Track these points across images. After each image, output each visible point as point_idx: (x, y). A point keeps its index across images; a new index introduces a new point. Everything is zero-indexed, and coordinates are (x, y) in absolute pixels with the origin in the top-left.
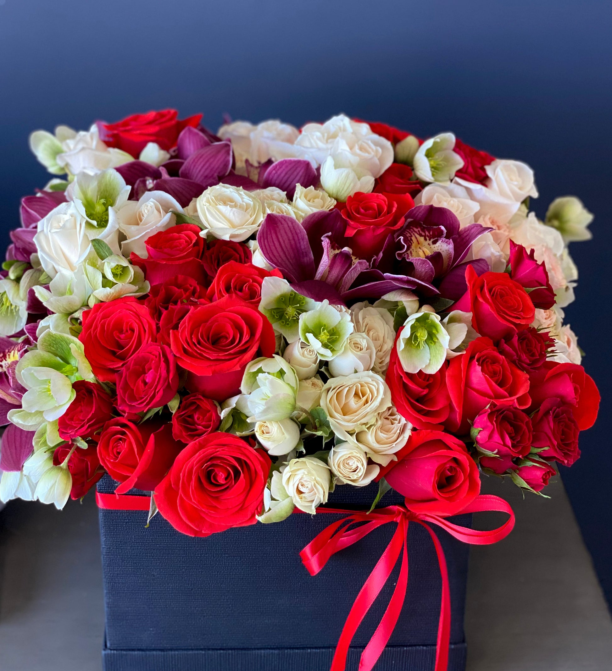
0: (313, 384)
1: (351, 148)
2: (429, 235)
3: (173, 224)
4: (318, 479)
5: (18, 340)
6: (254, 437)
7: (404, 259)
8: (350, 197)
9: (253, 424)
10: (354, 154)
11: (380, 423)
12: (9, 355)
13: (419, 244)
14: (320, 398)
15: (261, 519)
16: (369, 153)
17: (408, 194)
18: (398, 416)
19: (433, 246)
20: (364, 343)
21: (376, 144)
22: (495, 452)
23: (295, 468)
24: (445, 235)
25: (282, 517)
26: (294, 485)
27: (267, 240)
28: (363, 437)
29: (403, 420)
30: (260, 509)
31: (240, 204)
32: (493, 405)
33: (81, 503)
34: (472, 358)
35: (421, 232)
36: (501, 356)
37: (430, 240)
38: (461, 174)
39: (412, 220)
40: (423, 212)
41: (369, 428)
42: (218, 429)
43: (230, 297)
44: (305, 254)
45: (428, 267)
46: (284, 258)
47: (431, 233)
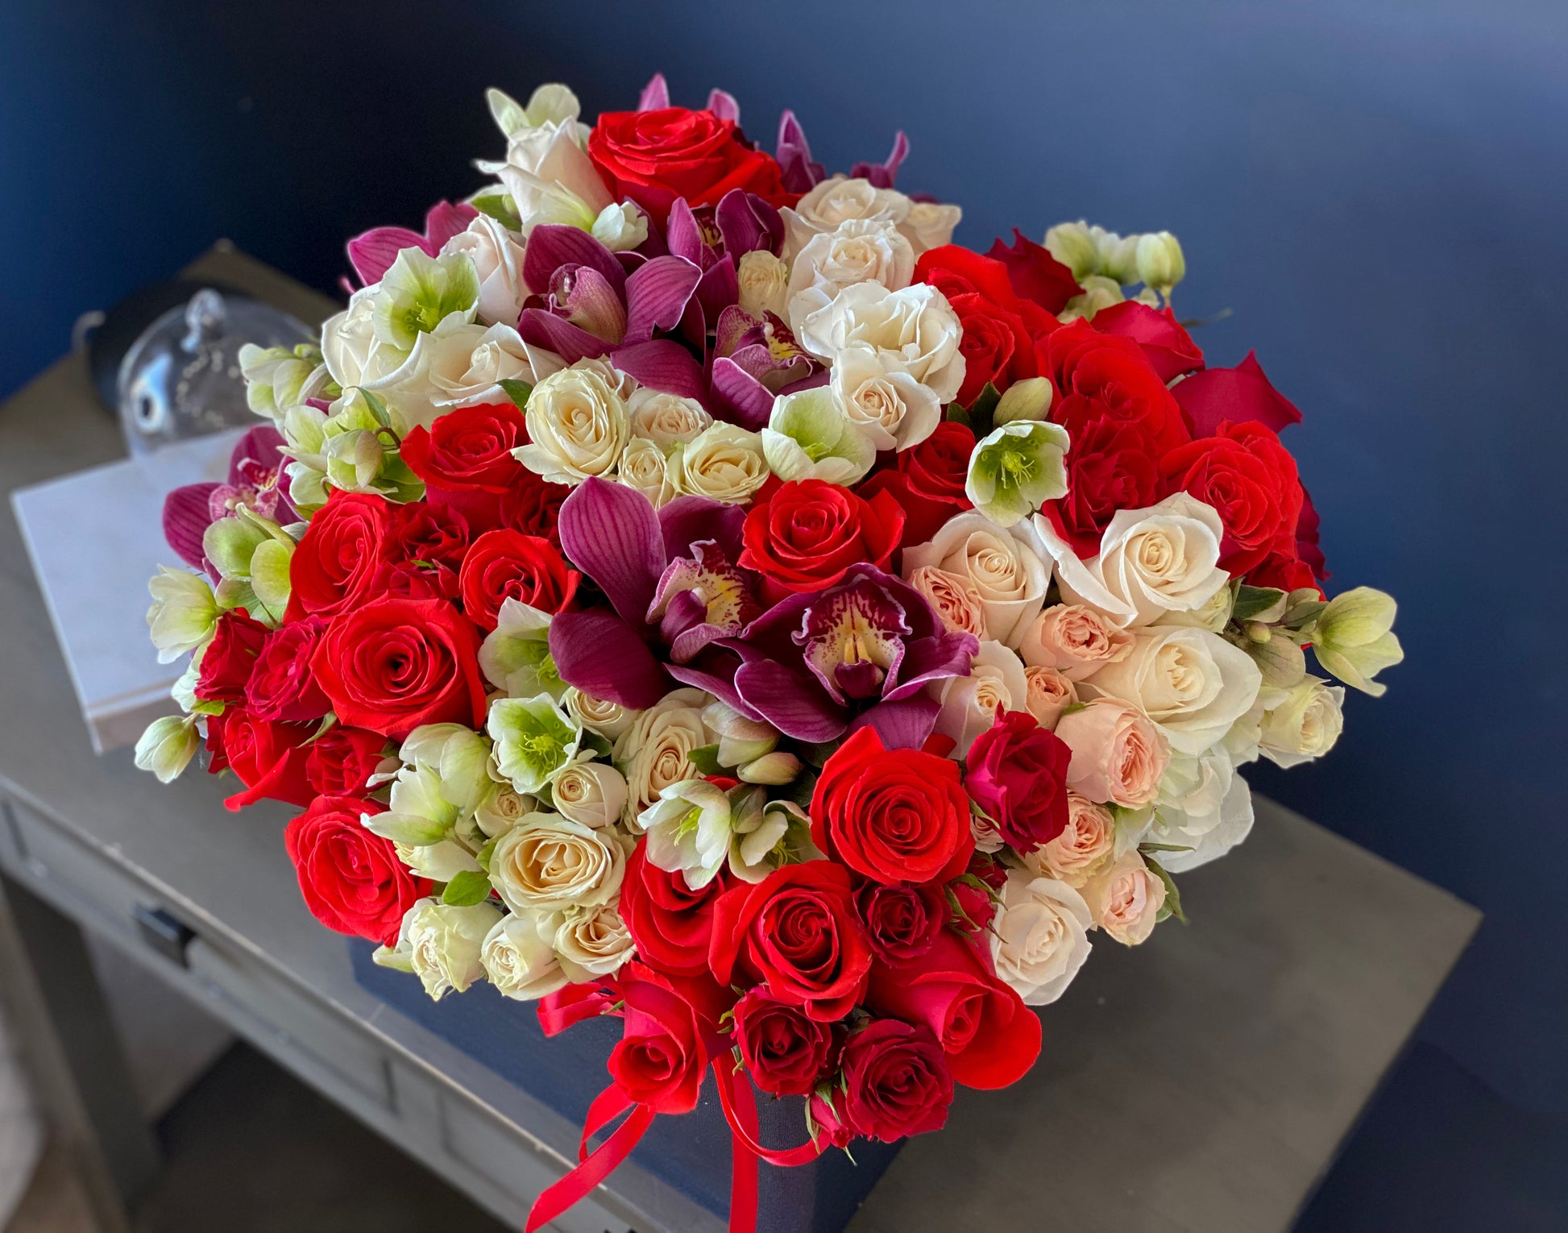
2: (878, 621)
13: (854, 628)
18: (623, 926)
19: (881, 641)
29: (627, 936)
30: (392, 941)
35: (867, 609)
37: (879, 629)
39: (867, 578)
47: (882, 620)
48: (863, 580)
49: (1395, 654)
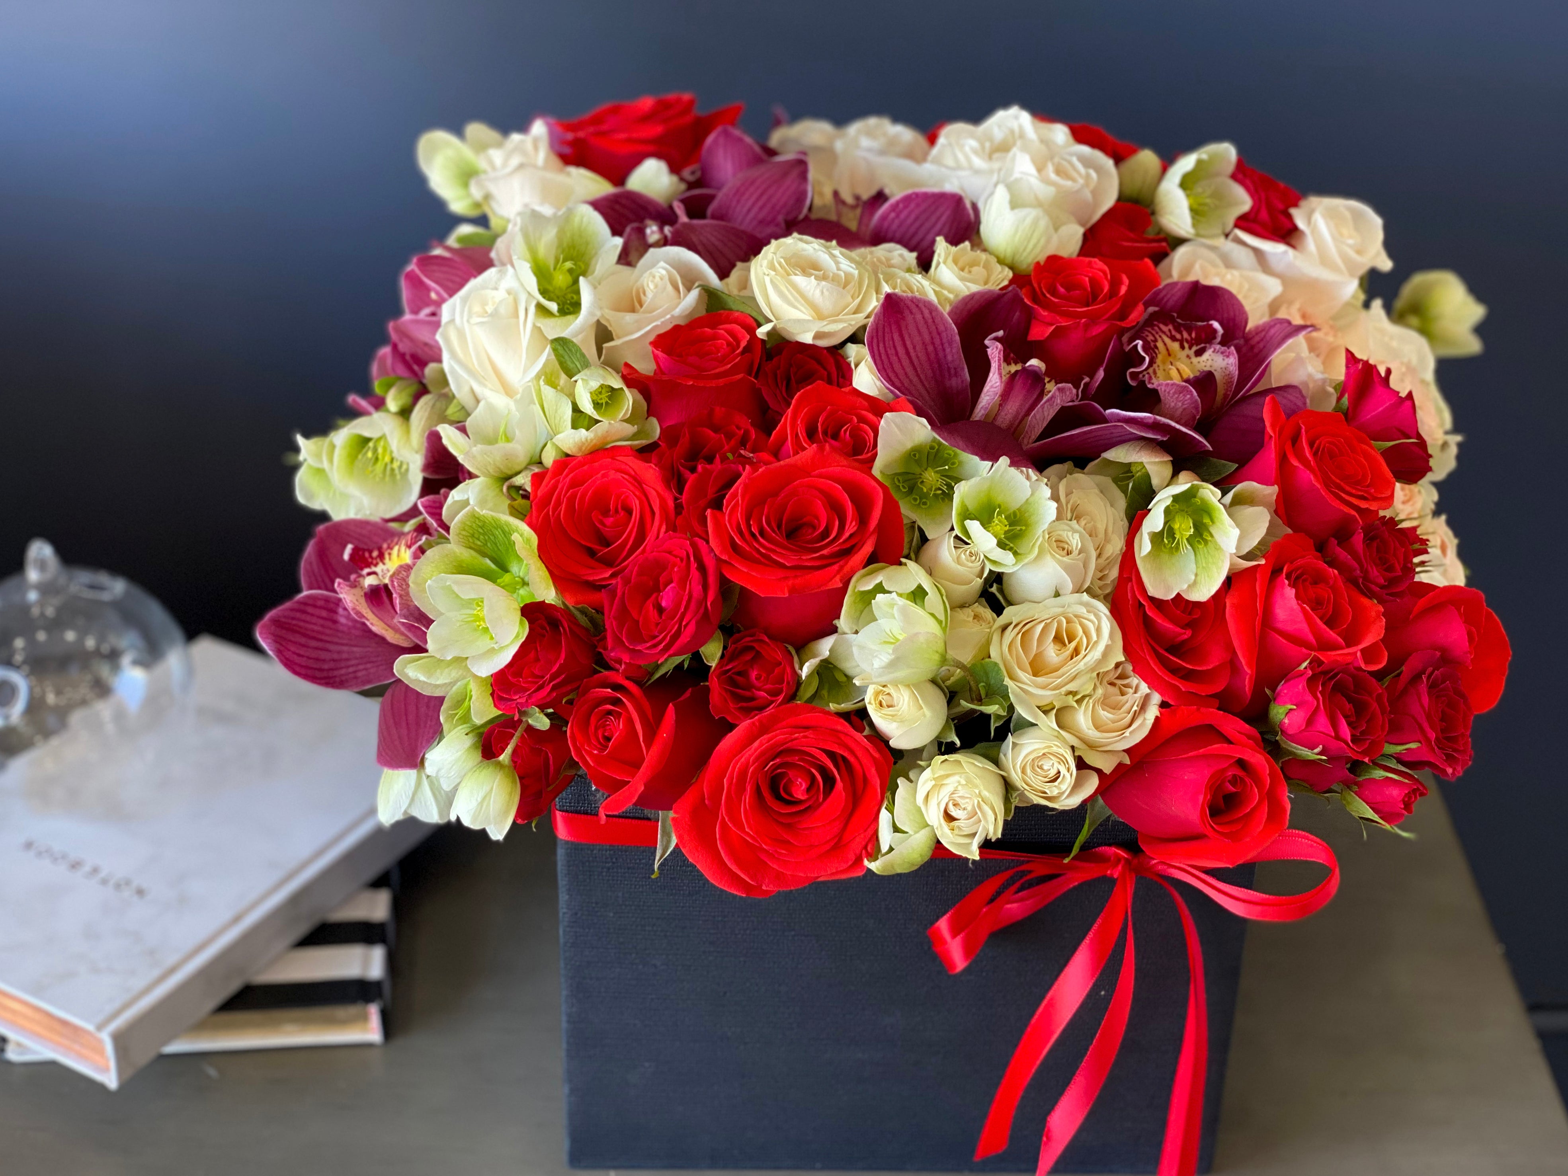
0: (976, 617)
1: (1040, 169)
2: (1189, 338)
3: (702, 312)
4: (986, 793)
5: (403, 527)
6: (862, 713)
7: (1143, 383)
8: (1038, 263)
9: (863, 690)
10: (1047, 182)
11: (1100, 691)
12: (390, 554)
13: (1169, 355)
14: (988, 643)
15: (874, 866)
16: (1073, 180)
17: (1147, 260)
18: (1135, 680)
19: (1195, 360)
20: (1075, 541)
21: (1087, 162)
22: (1317, 750)
23: (942, 773)
24: (1219, 339)
25: (913, 865)
26: (939, 804)
27: (884, 344)
28: (1067, 718)
29: (1144, 688)
30: (872, 847)
31: (834, 274)
32: (1315, 663)
33: (534, 830)
34: (1276, 572)
35: (1174, 333)
36: (1331, 570)
37: (1190, 348)
38: (1245, 222)
39: (1156, 309)
40: (1179, 294)
41: (1079, 702)
42: (793, 696)
43: (821, 449)
44: (953, 371)
45: (1189, 399)
46: (915, 379)
47: (1193, 335)
48: (1155, 312)
49: (1476, 312)
